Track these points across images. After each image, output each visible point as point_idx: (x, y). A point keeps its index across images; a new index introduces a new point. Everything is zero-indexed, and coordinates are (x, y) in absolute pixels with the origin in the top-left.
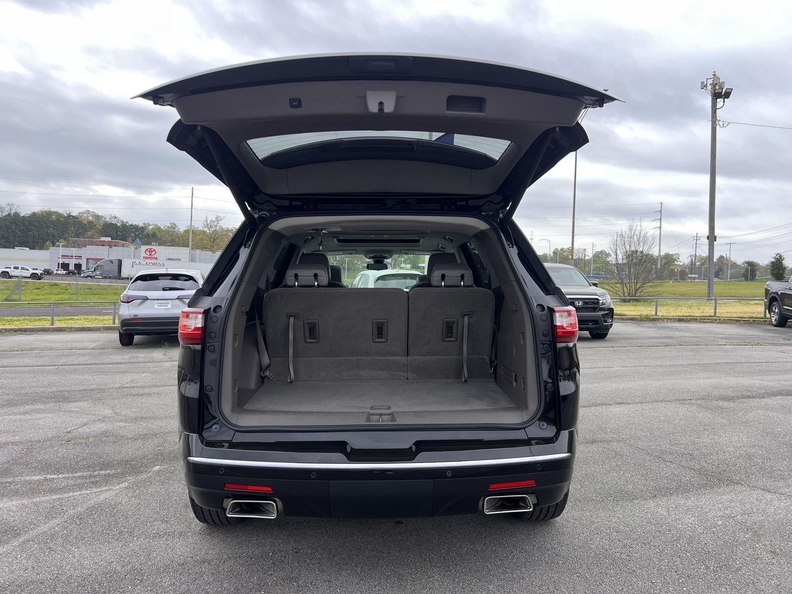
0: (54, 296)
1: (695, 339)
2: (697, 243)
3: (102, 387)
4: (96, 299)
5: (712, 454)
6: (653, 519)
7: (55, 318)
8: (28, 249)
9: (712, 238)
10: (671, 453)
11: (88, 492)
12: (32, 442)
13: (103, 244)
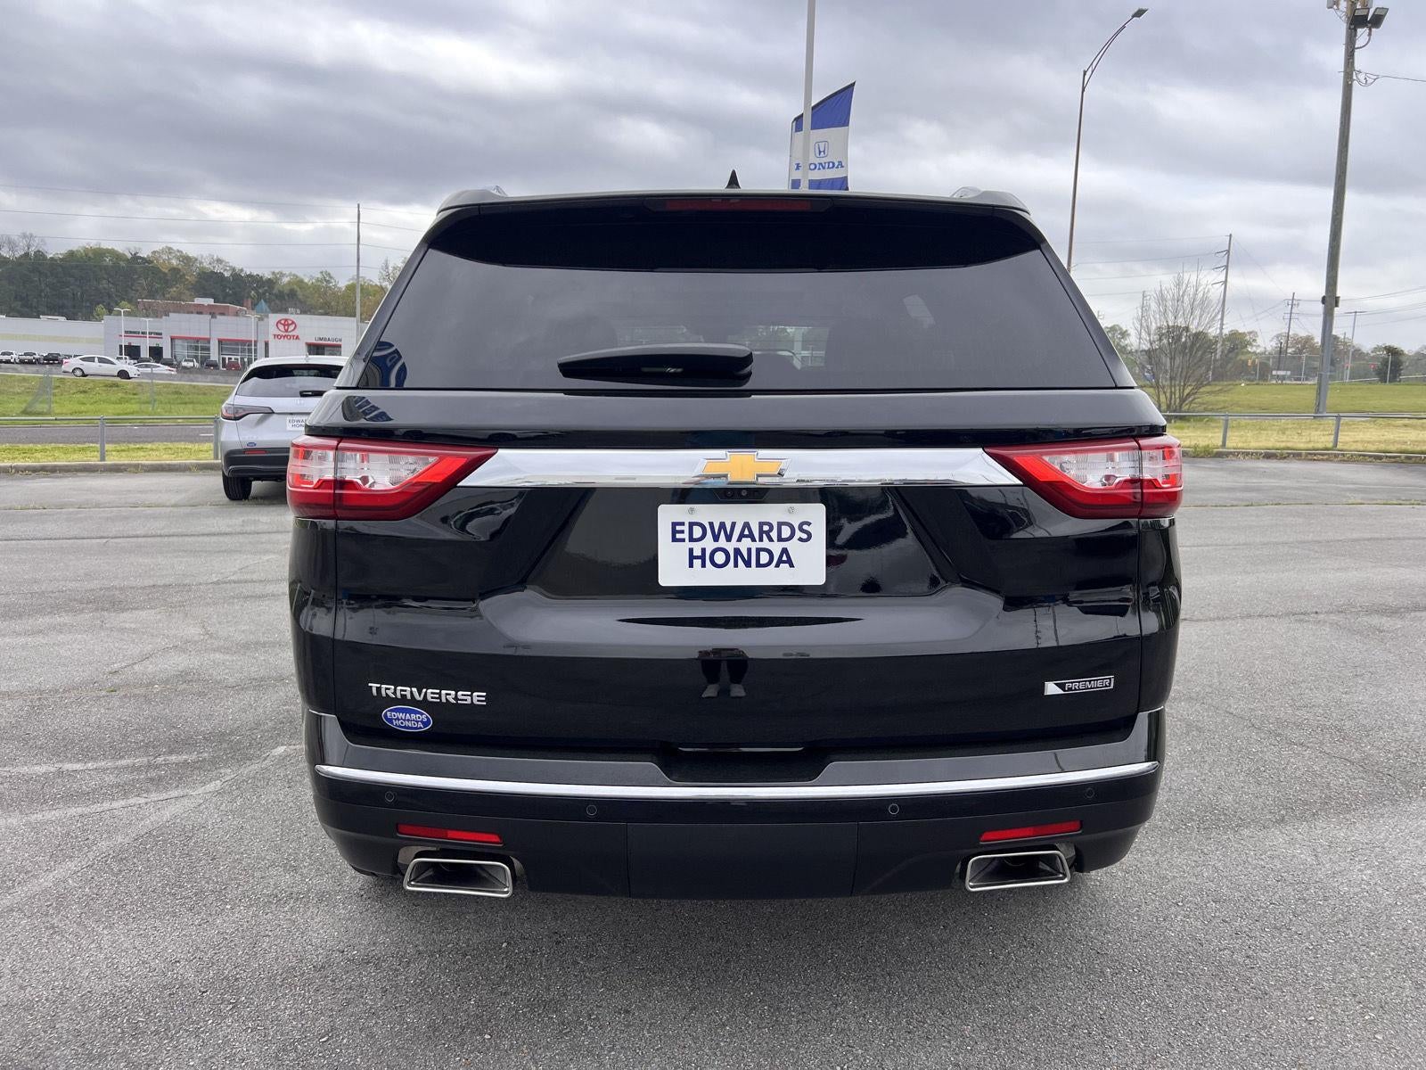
0: (112, 406)
1: (1301, 492)
2: (1293, 311)
3: (187, 581)
4: (187, 411)
5: (1380, 728)
6: (1288, 872)
7: (108, 447)
8: (63, 319)
9: (1330, 301)
10: (1299, 726)
11: (142, 801)
12: (42, 692)
13: (200, 310)
